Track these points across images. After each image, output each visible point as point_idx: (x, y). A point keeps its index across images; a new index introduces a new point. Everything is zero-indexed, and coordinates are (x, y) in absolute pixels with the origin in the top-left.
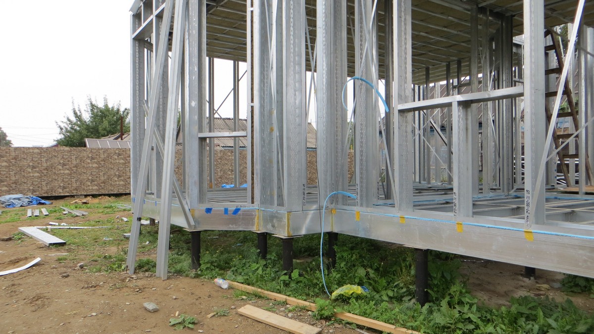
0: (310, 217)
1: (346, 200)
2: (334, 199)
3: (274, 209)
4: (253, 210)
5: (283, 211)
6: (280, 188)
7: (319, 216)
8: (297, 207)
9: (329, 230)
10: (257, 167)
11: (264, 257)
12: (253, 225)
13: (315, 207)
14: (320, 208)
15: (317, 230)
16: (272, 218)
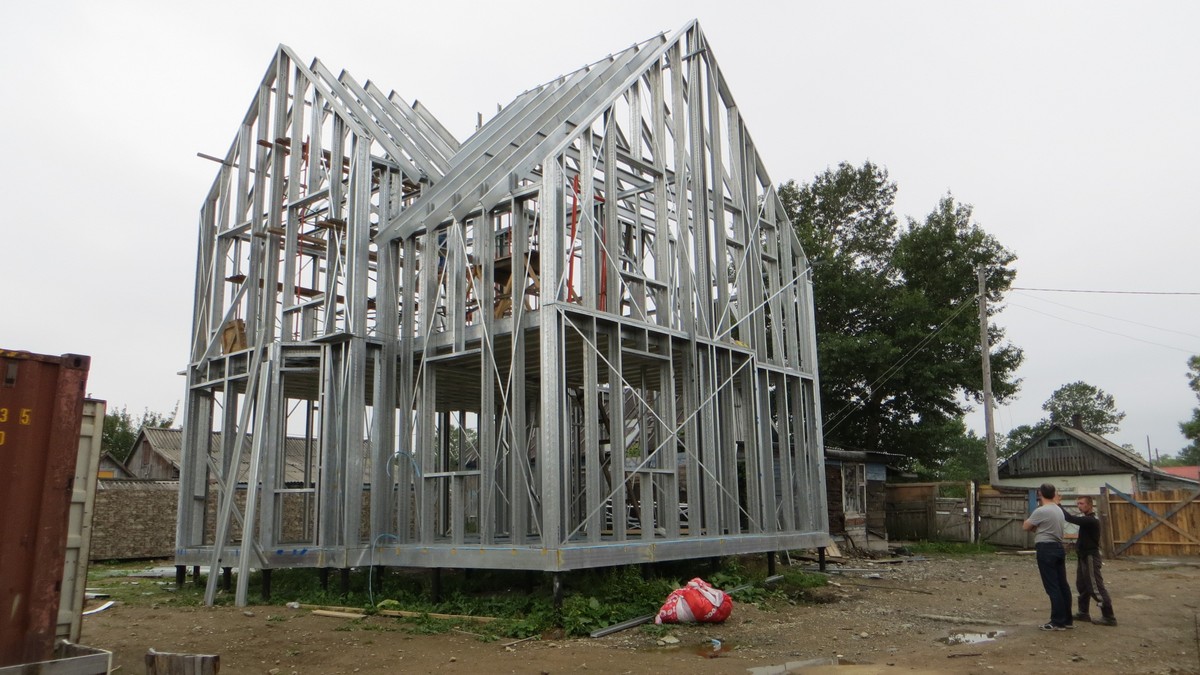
0: (363, 553)
1: (391, 540)
2: (382, 540)
3: (336, 548)
4: (318, 551)
5: (343, 549)
6: (341, 532)
7: (369, 554)
8: (353, 546)
9: (377, 563)
10: (322, 516)
11: (325, 588)
12: (317, 562)
13: (367, 546)
14: (370, 548)
15: (368, 564)
16: (332, 557)
